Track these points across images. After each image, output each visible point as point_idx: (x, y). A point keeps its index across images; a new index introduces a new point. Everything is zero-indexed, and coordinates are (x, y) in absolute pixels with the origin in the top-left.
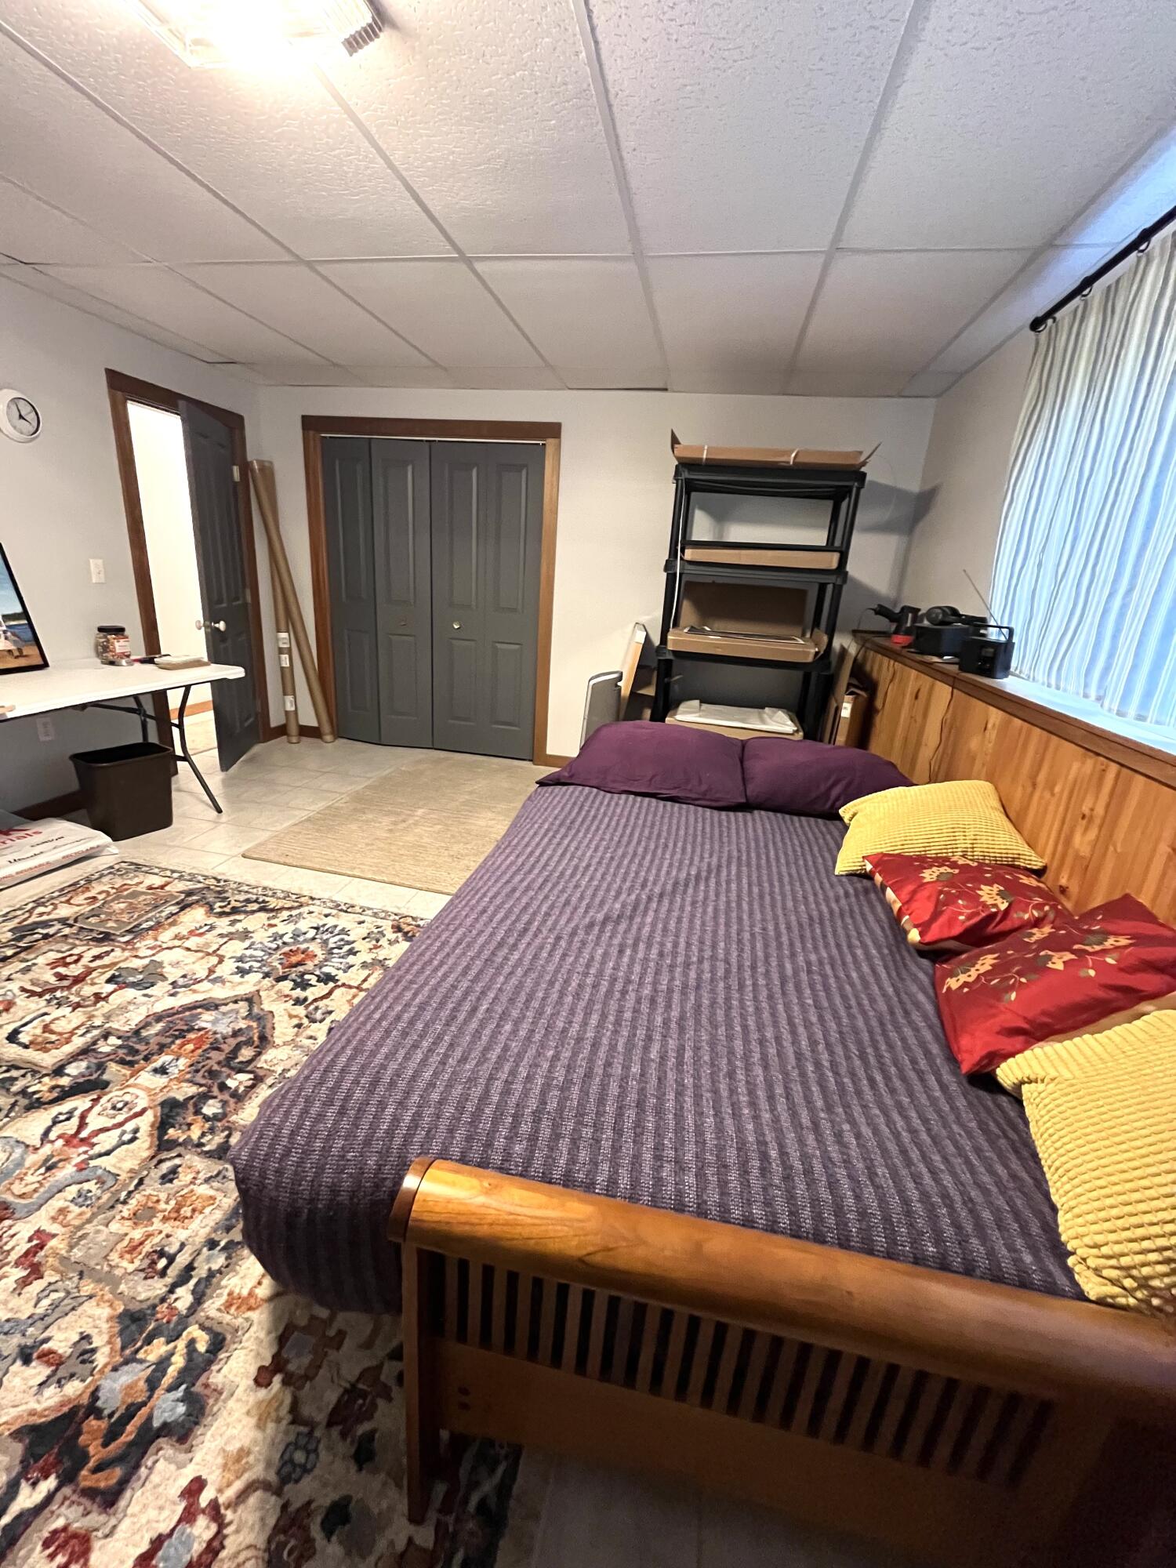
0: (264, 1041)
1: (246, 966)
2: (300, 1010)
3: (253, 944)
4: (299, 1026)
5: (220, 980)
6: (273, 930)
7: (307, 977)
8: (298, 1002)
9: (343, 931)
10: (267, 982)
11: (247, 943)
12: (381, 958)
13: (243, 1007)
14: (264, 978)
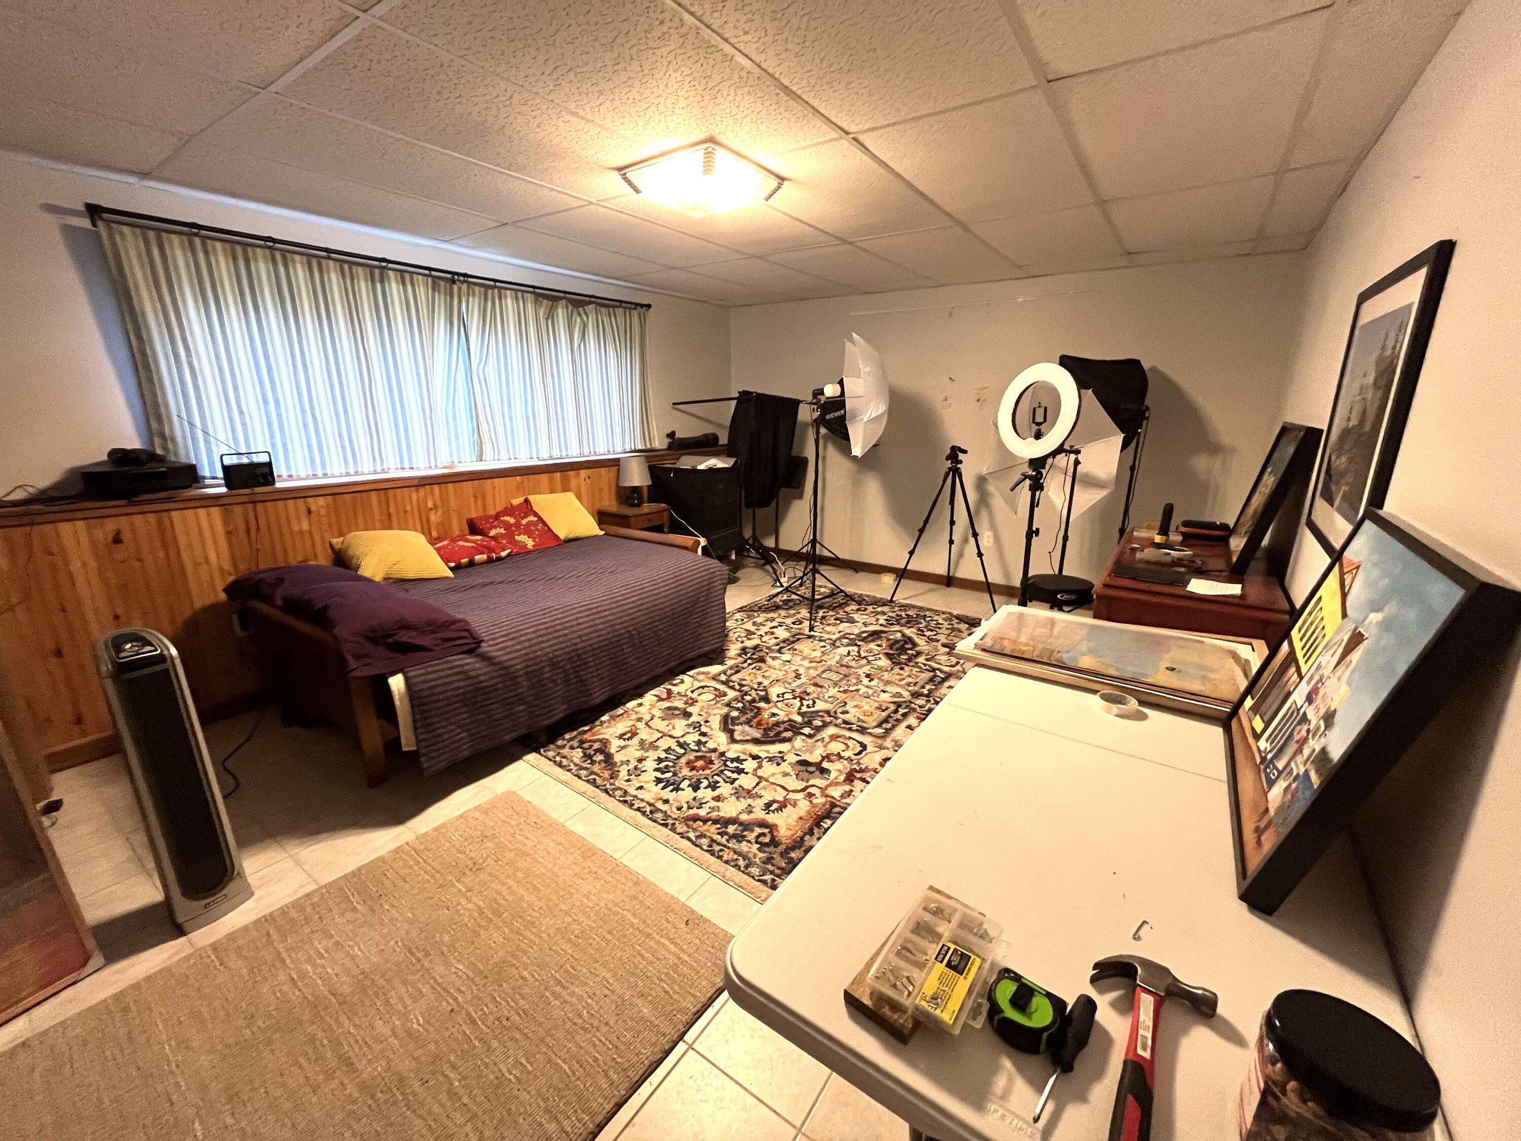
0: (726, 719)
1: (735, 764)
2: (704, 729)
3: (732, 783)
4: (707, 722)
5: (755, 757)
6: (717, 793)
7: (696, 748)
8: (704, 734)
9: (658, 781)
10: (722, 749)
11: (736, 784)
12: (642, 752)
13: (737, 736)
14: (724, 752)
